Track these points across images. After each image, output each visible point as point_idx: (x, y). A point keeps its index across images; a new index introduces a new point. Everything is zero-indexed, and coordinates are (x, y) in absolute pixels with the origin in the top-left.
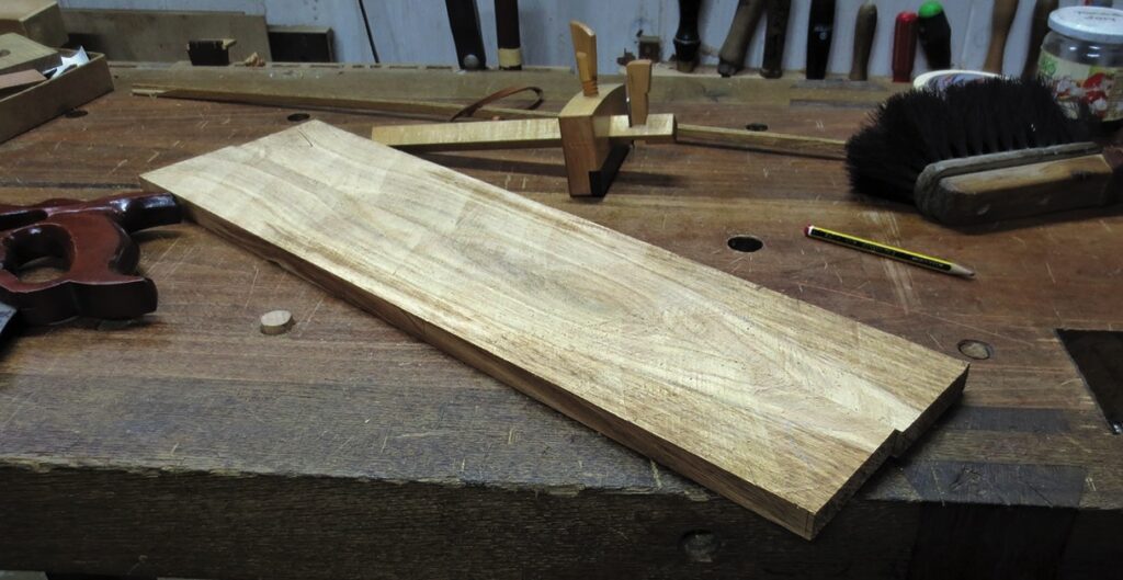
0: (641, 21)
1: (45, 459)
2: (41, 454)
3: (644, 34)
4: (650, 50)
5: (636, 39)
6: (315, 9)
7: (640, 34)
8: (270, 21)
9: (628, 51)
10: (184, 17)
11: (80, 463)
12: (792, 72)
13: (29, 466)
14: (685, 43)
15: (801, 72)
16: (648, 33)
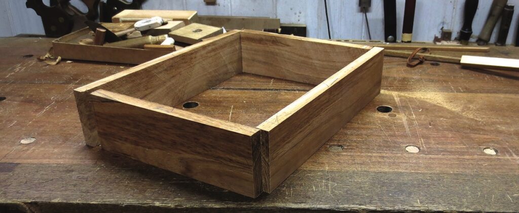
0: (443, 23)
1: (363, 207)
2: (360, 205)
3: (444, 29)
4: (446, 36)
5: (441, 31)
6: (299, 16)
7: (442, 29)
8: (282, 21)
9: (437, 36)
10: (243, 19)
11: (381, 209)
12: (508, 45)
13: (357, 210)
14: (466, 32)
15: (512, 45)
16: (446, 28)
